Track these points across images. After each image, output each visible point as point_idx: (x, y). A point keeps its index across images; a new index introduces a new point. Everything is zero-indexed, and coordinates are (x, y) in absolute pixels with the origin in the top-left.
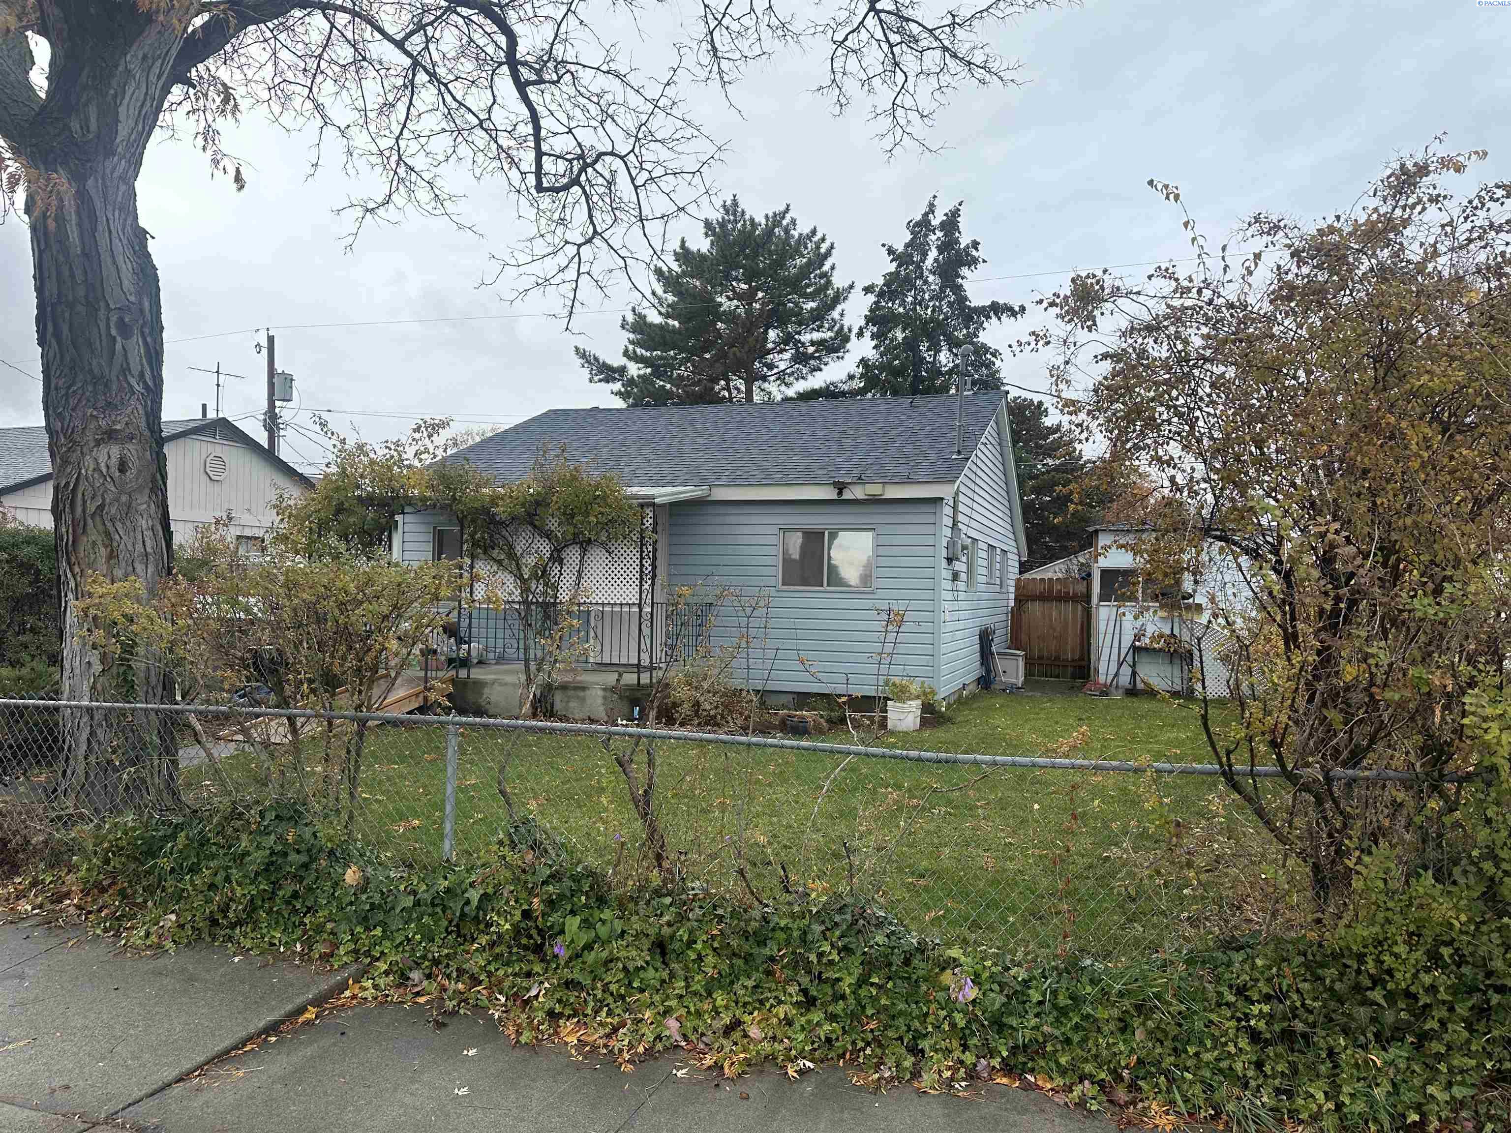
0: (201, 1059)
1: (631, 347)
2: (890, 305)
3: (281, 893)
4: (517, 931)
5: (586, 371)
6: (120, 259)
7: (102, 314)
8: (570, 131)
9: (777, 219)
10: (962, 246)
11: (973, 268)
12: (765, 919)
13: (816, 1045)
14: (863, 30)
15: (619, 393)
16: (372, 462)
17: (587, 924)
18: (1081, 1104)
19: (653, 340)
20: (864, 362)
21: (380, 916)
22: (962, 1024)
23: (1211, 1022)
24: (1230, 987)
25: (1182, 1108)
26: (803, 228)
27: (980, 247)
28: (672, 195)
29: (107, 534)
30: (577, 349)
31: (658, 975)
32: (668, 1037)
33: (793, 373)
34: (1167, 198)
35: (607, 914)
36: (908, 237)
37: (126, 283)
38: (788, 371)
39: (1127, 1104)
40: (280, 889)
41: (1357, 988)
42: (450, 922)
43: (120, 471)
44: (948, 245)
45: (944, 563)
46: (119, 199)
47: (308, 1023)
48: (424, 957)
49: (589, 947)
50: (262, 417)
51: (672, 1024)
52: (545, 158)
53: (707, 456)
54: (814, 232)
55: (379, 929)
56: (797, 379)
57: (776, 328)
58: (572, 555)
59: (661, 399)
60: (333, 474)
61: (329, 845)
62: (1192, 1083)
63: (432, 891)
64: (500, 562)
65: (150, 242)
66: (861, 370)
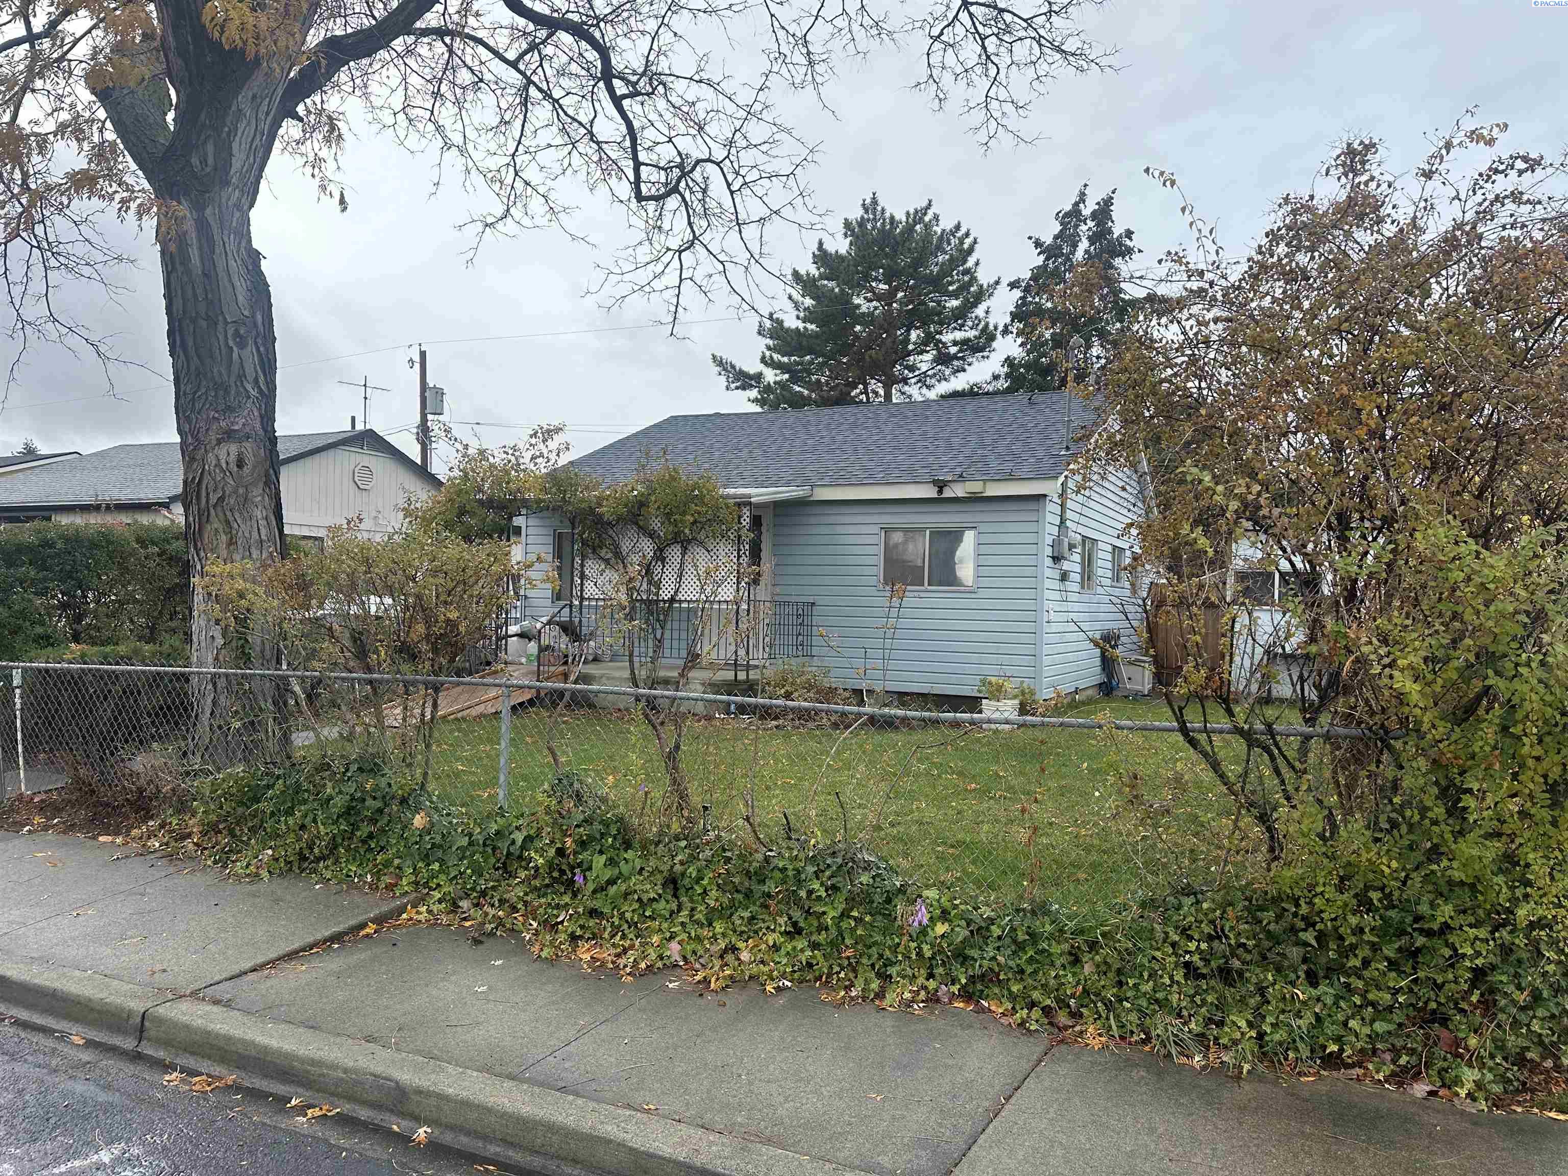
0: (273, 955)
1: (768, 353)
2: (1037, 300)
3: (358, 834)
4: (551, 865)
5: (723, 379)
6: (235, 279)
7: (220, 327)
8: (670, 140)
9: (918, 216)
10: (1115, 236)
11: (1127, 258)
12: (767, 859)
13: (796, 968)
14: (957, 23)
15: (756, 401)
16: (492, 466)
17: (611, 862)
18: (1022, 1024)
19: (789, 344)
20: (1009, 361)
21: (440, 854)
22: (928, 954)
23: (1154, 958)
24: (1177, 928)
25: (1115, 1031)
26: (946, 224)
27: (1133, 236)
28: (764, 198)
29: (228, 522)
30: (714, 357)
31: (668, 906)
32: (669, 957)
33: (935, 375)
34: (1164, 184)
35: (630, 854)
36: (1057, 228)
37: (240, 298)
38: (930, 373)
39: (1066, 1028)
40: (358, 830)
41: (1293, 930)
42: (498, 861)
43: (238, 466)
44: (1101, 235)
45: (1048, 562)
46: (234, 224)
47: (367, 936)
48: (473, 889)
49: (612, 882)
50: (415, 430)
51: (674, 946)
52: (642, 168)
53: (814, 457)
54: (958, 227)
55: (437, 864)
56: (939, 381)
57: (917, 328)
58: (674, 554)
59: (798, 402)
60: (456, 478)
61: (400, 792)
62: (1130, 1010)
63: (484, 833)
64: (607, 562)
65: (263, 262)
66: (1006, 369)
